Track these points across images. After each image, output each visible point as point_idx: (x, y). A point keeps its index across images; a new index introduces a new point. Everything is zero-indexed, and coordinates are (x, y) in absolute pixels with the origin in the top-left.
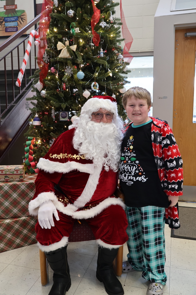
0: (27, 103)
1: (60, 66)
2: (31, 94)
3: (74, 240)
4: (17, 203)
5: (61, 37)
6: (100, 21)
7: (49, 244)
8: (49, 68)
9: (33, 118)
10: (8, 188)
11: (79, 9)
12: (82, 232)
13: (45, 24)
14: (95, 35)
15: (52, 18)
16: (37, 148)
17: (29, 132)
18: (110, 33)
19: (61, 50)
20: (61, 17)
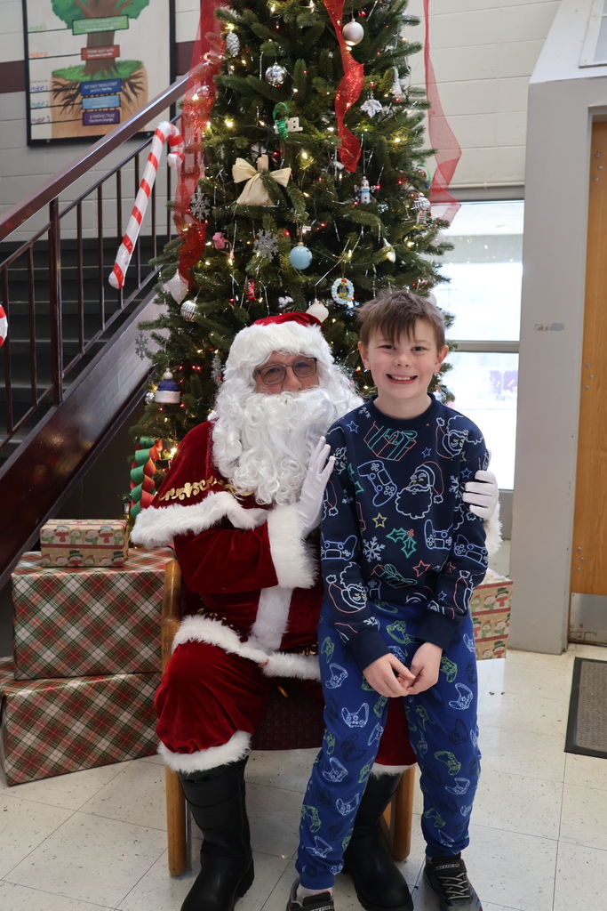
0: (141, 336)
1: (239, 230)
2: (153, 310)
4: (103, 632)
5: (246, 144)
6: (362, 98)
7: (192, 750)
8: (209, 236)
9: (156, 382)
10: (78, 585)
11: (300, 63)
12: (292, 722)
13: (201, 105)
14: (347, 139)
15: (221, 88)
17: (144, 423)
18: (391, 132)
19: (245, 182)
20: (247, 85)
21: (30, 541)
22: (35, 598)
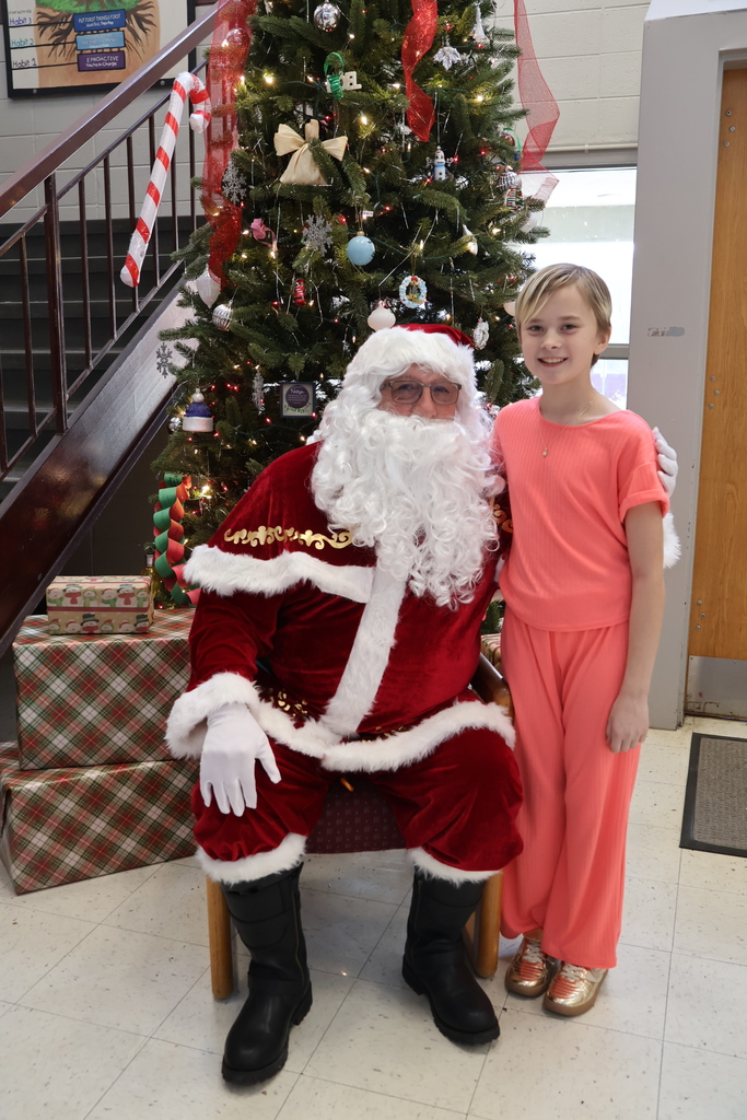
0: (164, 348)
1: (284, 216)
2: (176, 315)
3: (328, 847)
4: (125, 712)
5: (289, 103)
6: (436, 45)
8: (247, 223)
9: (183, 405)
10: (93, 657)
12: (357, 820)
13: (232, 53)
14: (417, 98)
15: (258, 32)
16: (198, 514)
17: (169, 454)
18: (472, 88)
19: (290, 155)
20: (291, 29)
21: (32, 602)
22: (43, 672)
